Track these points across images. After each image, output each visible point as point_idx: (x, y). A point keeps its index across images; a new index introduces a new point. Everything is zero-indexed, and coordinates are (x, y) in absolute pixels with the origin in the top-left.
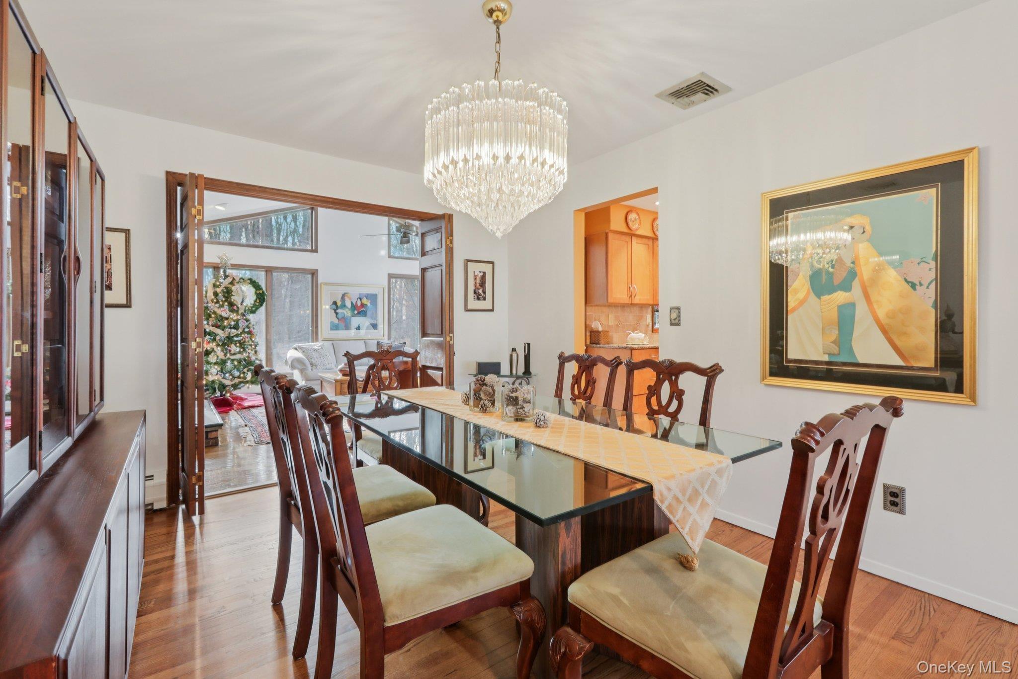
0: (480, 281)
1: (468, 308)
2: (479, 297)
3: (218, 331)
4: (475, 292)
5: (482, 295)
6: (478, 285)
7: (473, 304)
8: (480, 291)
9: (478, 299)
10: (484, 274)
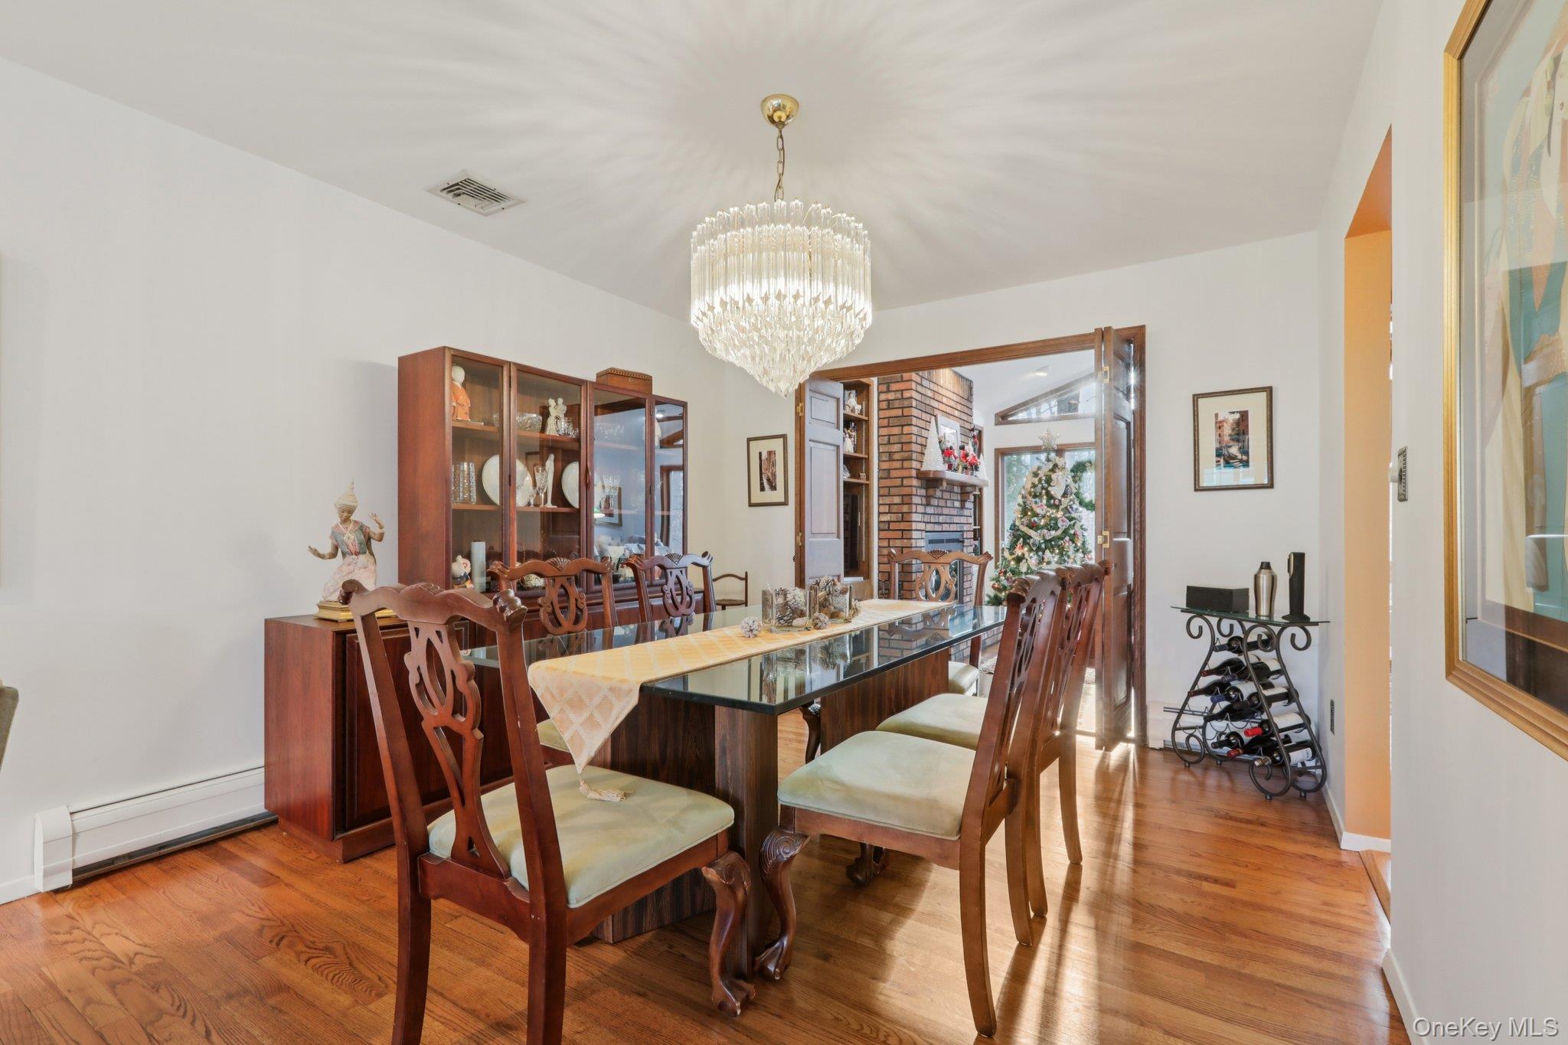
0: (1233, 430)
1: (1201, 485)
2: (1226, 459)
3: (1031, 533)
4: (1219, 454)
5: (1240, 457)
6: (1227, 438)
7: (1214, 474)
8: (1234, 450)
9: (1228, 464)
10: (1242, 416)
